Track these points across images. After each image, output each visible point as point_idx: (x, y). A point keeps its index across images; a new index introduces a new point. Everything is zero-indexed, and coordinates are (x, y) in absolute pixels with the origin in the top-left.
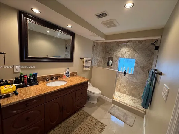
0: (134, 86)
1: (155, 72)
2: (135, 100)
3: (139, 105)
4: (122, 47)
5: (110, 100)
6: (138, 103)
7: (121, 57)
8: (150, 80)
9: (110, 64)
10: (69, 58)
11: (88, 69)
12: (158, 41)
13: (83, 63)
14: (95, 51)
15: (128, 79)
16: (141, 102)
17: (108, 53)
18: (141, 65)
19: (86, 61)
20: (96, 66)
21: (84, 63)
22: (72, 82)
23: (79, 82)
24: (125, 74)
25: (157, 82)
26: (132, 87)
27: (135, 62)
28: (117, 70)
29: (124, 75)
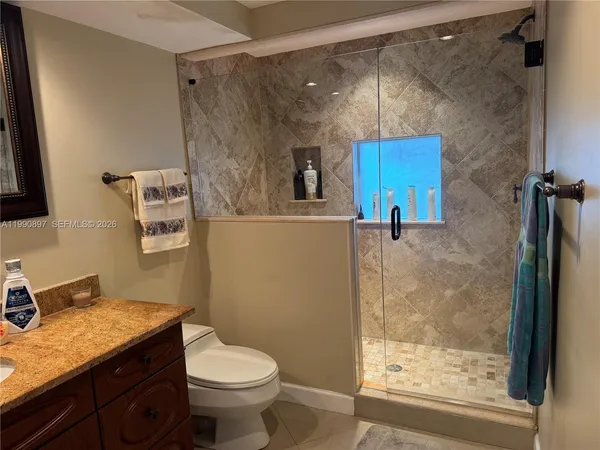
0: (457, 286)
1: (548, 185)
2: (474, 362)
3: (500, 385)
4: (358, 78)
5: (342, 402)
6: (491, 376)
7: (361, 135)
8: (529, 241)
9: (312, 188)
10: (12, 186)
11: (180, 240)
12: (533, 16)
13: (132, 205)
14: (199, 119)
15: (417, 253)
16: (504, 365)
17: (286, 121)
18: (476, 165)
19: (153, 193)
20: (224, 212)
21: (142, 204)
22: (56, 354)
23: (112, 346)
24: (396, 228)
25: (564, 244)
26: (449, 293)
27: (443, 155)
28: (348, 218)
29: (395, 238)
